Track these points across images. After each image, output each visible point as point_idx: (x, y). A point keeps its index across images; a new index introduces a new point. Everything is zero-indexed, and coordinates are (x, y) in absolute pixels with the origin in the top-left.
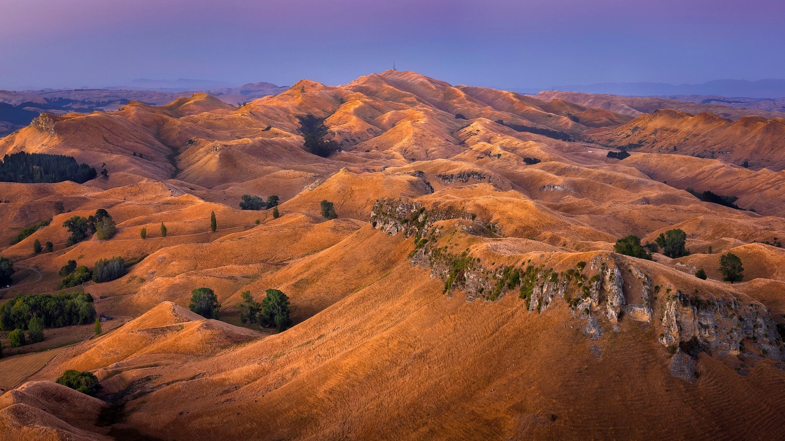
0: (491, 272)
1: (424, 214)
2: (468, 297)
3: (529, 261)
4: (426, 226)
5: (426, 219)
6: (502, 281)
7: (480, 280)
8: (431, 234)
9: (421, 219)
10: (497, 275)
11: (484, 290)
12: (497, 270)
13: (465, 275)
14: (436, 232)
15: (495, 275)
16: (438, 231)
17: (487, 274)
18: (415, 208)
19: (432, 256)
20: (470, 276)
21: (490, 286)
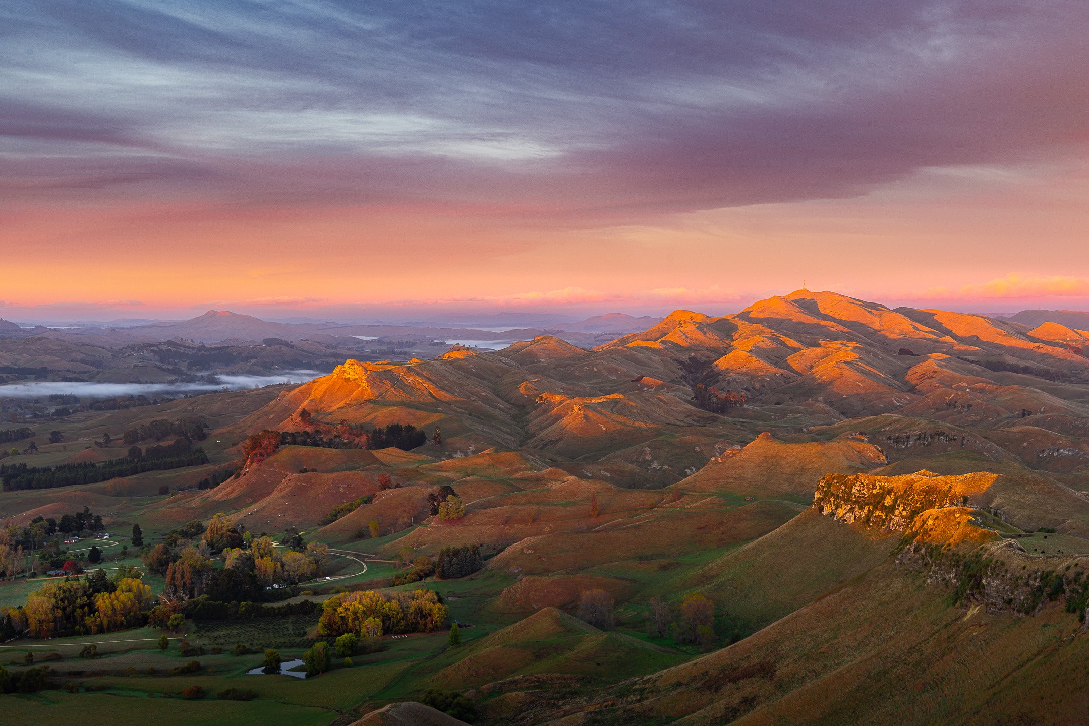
0: (1022, 578)
1: (892, 496)
2: (990, 609)
3: (1076, 565)
4: (897, 512)
5: (896, 501)
6: (1039, 589)
7: (1007, 588)
8: (921, 527)
9: (888, 501)
10: (1031, 582)
11: (1014, 602)
12: (1029, 576)
13: (984, 581)
14: (928, 524)
15: (1028, 582)
16: (930, 522)
17: (1017, 580)
18: (878, 488)
19: (926, 555)
20: (992, 584)
21: (1021, 596)
